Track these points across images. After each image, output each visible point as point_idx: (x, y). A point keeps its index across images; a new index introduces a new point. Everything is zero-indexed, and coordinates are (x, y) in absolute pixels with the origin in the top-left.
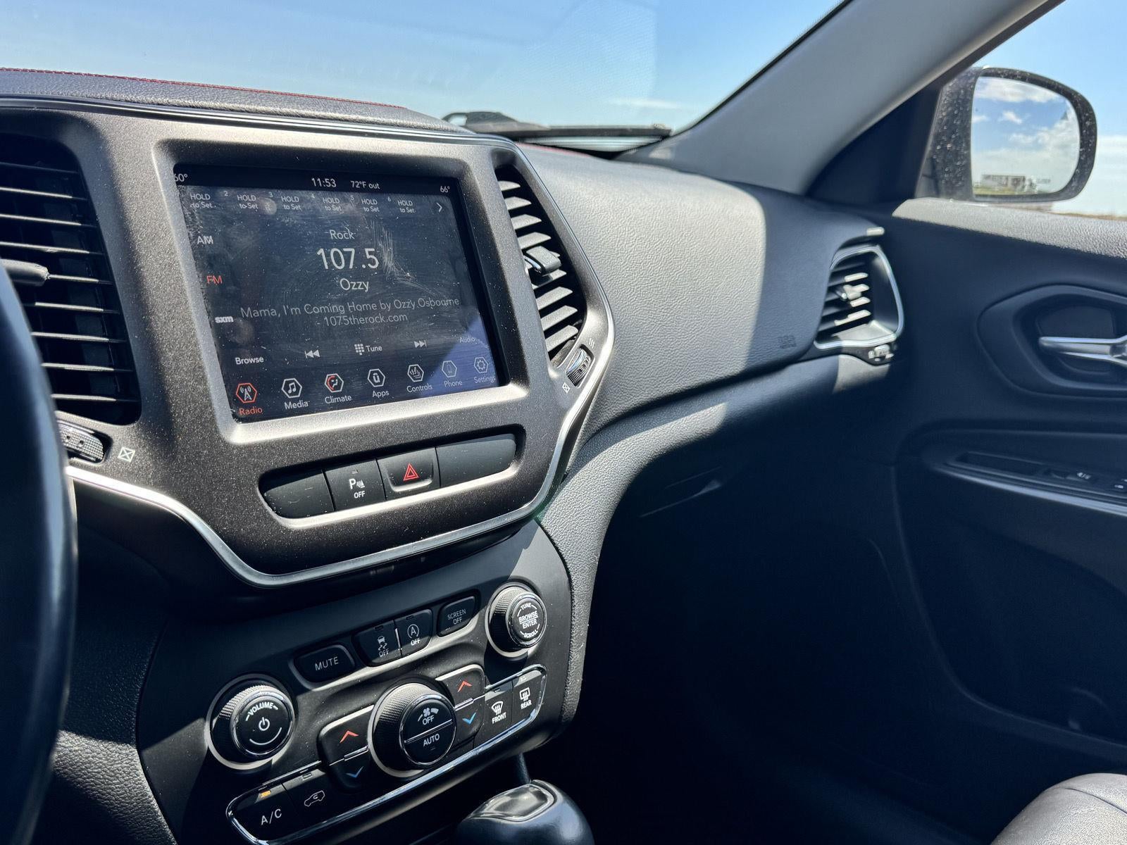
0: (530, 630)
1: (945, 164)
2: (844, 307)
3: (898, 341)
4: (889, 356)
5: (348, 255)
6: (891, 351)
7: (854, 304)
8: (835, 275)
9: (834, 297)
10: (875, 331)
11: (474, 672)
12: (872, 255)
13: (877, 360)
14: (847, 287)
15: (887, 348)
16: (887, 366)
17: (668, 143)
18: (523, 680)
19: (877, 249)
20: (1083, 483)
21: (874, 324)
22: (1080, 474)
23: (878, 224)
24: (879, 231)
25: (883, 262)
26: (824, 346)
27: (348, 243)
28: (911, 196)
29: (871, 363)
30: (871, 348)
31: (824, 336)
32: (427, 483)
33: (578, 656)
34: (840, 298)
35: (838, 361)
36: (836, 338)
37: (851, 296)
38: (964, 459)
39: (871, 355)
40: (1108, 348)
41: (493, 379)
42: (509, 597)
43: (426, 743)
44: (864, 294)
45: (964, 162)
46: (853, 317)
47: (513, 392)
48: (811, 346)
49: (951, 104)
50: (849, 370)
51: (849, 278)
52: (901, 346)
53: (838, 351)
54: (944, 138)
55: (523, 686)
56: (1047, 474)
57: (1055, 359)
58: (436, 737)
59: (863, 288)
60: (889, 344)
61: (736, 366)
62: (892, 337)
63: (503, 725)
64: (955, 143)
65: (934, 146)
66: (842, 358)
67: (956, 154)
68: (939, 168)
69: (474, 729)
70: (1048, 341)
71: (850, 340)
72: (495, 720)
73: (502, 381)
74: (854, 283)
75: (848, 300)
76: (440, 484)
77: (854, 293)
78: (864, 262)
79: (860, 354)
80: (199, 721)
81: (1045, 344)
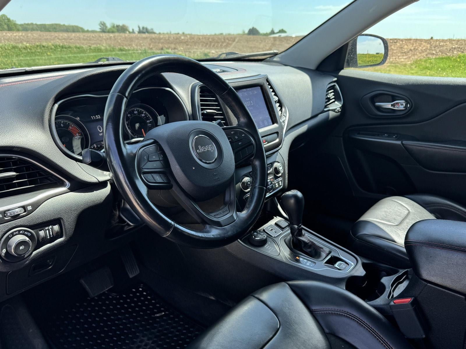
0: (281, 170)
1: (351, 60)
2: (329, 99)
3: (342, 106)
4: (340, 110)
5: (249, 103)
6: (341, 109)
7: (331, 98)
8: (327, 91)
9: (327, 97)
10: (336, 104)
11: (273, 178)
12: (335, 85)
13: (337, 112)
14: (329, 94)
15: (340, 108)
16: (340, 113)
17: (277, 56)
18: (280, 180)
19: (335, 84)
20: (386, 137)
21: (336, 102)
22: (386, 135)
23: (335, 77)
24: (336, 79)
25: (337, 87)
26: (326, 109)
27: (249, 101)
28: (343, 69)
29: (336, 112)
30: (336, 109)
31: (326, 107)
32: (267, 143)
33: (287, 177)
34: (328, 97)
35: (329, 113)
36: (328, 107)
37: (330, 96)
38: (359, 134)
39: (336, 111)
40: (390, 105)
41: (272, 123)
42: (276, 165)
43: (270, 188)
44: (333, 95)
45: (356, 60)
46: (331, 101)
47: (276, 125)
48: (323, 110)
49: (351, 46)
50: (332, 114)
51: (330, 92)
52: (343, 107)
53: (329, 110)
54: (351, 54)
55: (280, 181)
56: (378, 135)
57: (379, 108)
58: (271, 187)
59: (333, 94)
60: (340, 107)
61: (309, 116)
62: (341, 106)
63: (278, 188)
64: (353, 55)
65: (348, 56)
66: (330, 112)
67: (353, 58)
68: (349, 61)
69: (274, 188)
70: (377, 104)
71: (331, 107)
72: (276, 187)
73: (273, 124)
74: (331, 93)
75: (330, 98)
76: (268, 143)
77: (331, 95)
78: (333, 87)
79: (334, 110)
80: (239, 183)
81: (377, 105)
